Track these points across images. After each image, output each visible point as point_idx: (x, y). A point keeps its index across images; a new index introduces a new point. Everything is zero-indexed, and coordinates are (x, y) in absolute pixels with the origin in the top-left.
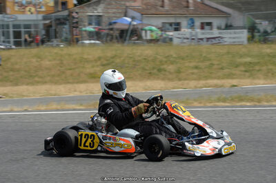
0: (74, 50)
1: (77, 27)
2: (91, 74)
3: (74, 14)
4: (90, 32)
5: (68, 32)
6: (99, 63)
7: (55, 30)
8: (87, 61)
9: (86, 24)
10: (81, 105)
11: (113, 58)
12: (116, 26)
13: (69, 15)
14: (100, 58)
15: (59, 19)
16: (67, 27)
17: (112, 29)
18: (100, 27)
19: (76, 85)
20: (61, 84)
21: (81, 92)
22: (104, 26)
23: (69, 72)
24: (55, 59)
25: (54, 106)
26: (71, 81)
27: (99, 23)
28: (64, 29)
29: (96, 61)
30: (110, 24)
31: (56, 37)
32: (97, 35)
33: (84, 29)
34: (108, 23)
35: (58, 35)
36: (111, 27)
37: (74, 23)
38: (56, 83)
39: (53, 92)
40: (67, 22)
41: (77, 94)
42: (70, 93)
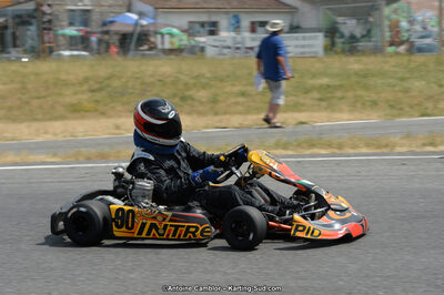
0: (45, 67)
1: (50, 29)
2: (72, 105)
3: (45, 9)
4: (72, 37)
5: (35, 38)
6: (85, 87)
7: (14, 34)
8: (66, 84)
9: (65, 23)
10: (55, 155)
11: (108, 78)
12: (113, 28)
13: (36, 10)
14: (86, 80)
15: (19, 16)
16: (33, 28)
17: (107, 33)
18: (88, 29)
19: (48, 124)
20: (22, 121)
21: (55, 134)
22: (95, 27)
23: (35, 103)
24: (12, 81)
25: (11, 158)
26: (40, 116)
27: (85, 23)
28: (29, 33)
29: (81, 84)
30: (104, 24)
31: (15, 46)
32: (82, 42)
33: (61, 32)
34: (100, 23)
35: (18, 43)
36: (105, 29)
37: (44, 23)
38: (14, 120)
39: (10, 135)
40: (33, 21)
41: (49, 137)
42: (37, 135)
